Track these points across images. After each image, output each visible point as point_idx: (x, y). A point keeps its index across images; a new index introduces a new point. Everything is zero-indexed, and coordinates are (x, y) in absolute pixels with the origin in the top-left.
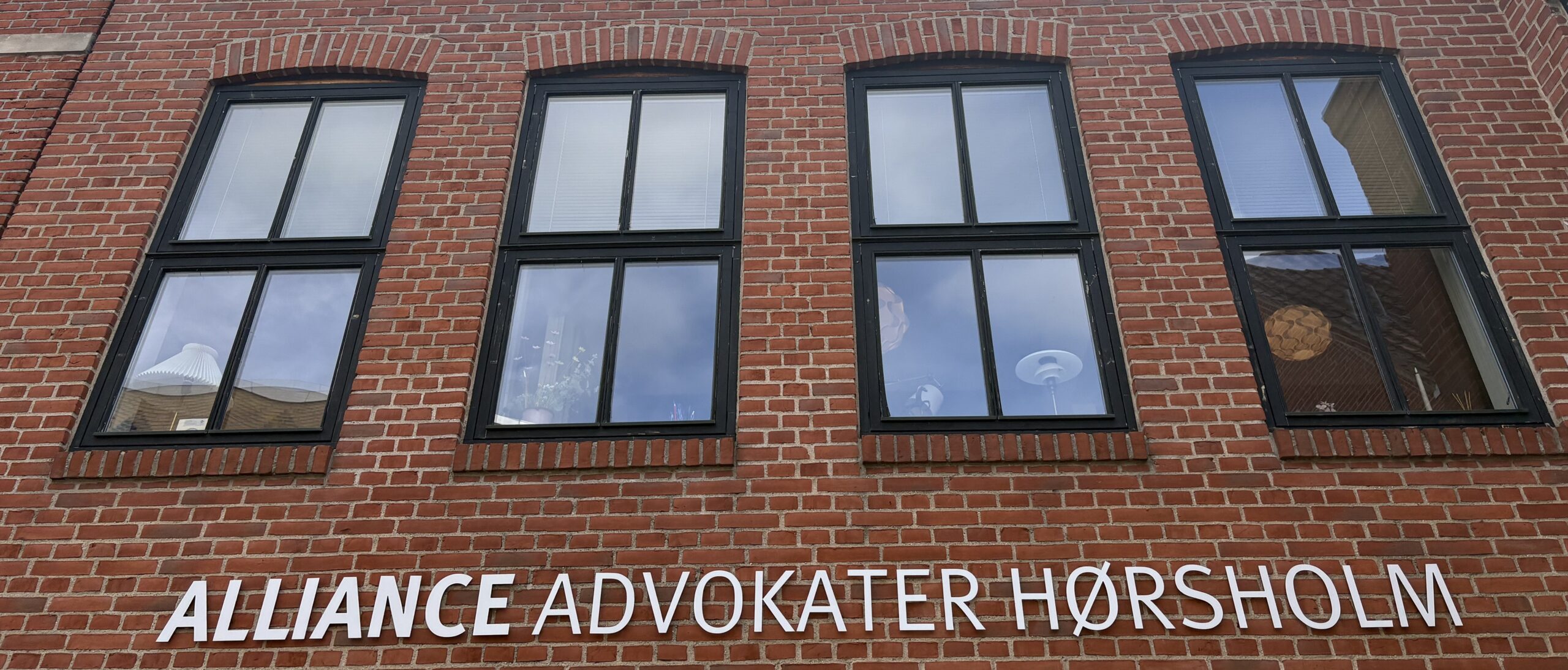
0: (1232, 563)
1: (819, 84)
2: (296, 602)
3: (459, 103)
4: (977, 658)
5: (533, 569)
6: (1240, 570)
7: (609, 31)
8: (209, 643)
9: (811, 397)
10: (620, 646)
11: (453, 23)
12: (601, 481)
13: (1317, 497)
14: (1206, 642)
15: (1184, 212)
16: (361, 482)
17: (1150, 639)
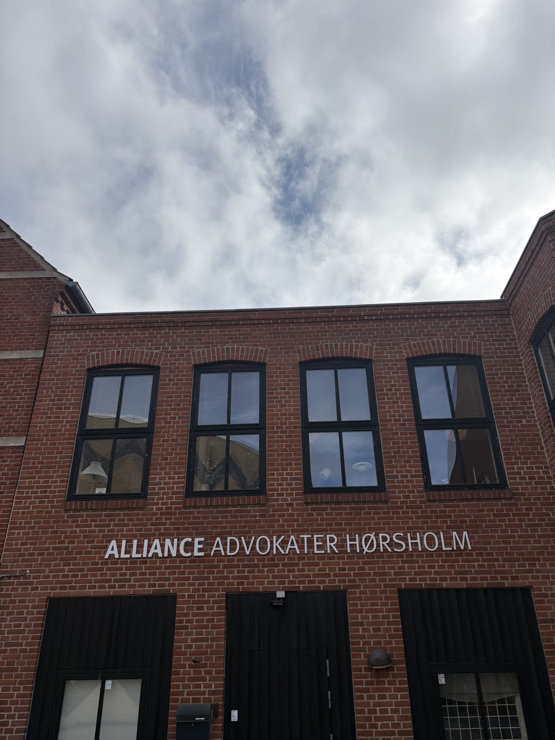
0: (410, 532)
1: (290, 370)
2: (142, 546)
3: (172, 377)
4: (336, 560)
5: (209, 536)
6: (412, 534)
7: (219, 348)
8: (119, 558)
9: (289, 482)
10: (236, 558)
11: (166, 346)
12: (227, 509)
13: (436, 512)
14: (400, 555)
15: (406, 417)
16: (156, 510)
17: (385, 554)
